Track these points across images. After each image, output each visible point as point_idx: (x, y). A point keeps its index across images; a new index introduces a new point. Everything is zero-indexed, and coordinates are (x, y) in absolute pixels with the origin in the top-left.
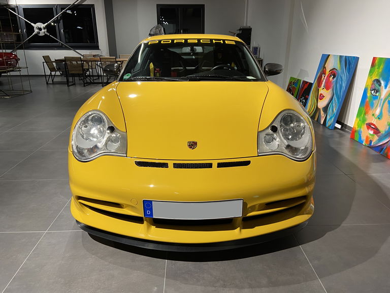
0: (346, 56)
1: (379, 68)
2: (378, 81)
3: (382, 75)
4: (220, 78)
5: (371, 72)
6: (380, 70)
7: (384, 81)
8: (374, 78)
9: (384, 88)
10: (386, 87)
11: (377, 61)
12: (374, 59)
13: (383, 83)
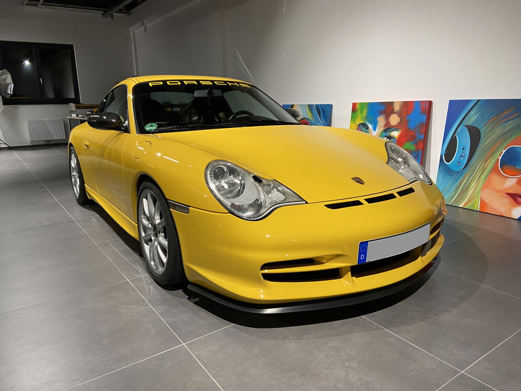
0: (317, 105)
1: (362, 112)
2: (364, 125)
3: (367, 118)
4: (256, 123)
5: (353, 118)
6: (364, 114)
7: (371, 124)
8: (358, 123)
9: (372, 131)
10: (375, 129)
11: (358, 106)
12: (354, 105)
13: (370, 126)
